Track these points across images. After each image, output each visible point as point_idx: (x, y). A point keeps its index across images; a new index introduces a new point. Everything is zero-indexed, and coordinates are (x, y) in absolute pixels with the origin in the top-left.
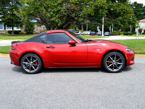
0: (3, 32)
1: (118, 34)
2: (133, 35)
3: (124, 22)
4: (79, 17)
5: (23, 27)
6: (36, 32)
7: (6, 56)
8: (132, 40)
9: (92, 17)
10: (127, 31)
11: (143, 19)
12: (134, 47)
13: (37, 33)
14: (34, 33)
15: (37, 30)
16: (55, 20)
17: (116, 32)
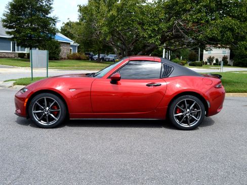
0: (10, 56)
2: (203, 65)
13: (63, 58)
15: (62, 54)
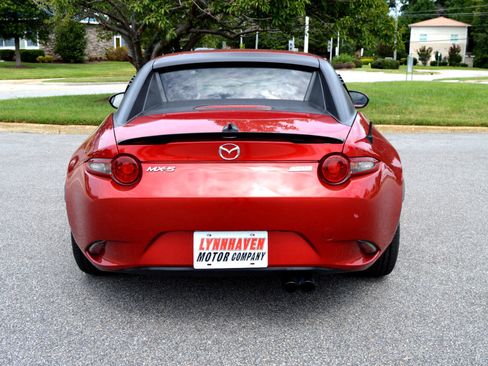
1: (353, 64)
2: (401, 67)
3: (359, 31)
4: (228, 14)
5: (49, 39)
6: (94, 54)
7: (11, 129)
8: (391, 83)
9: (266, 15)
10: (383, 55)
11: (436, 17)
12: (386, 104)
13: (96, 59)
14: (86, 58)
15: (95, 50)
16: (158, 21)
17: (349, 57)
